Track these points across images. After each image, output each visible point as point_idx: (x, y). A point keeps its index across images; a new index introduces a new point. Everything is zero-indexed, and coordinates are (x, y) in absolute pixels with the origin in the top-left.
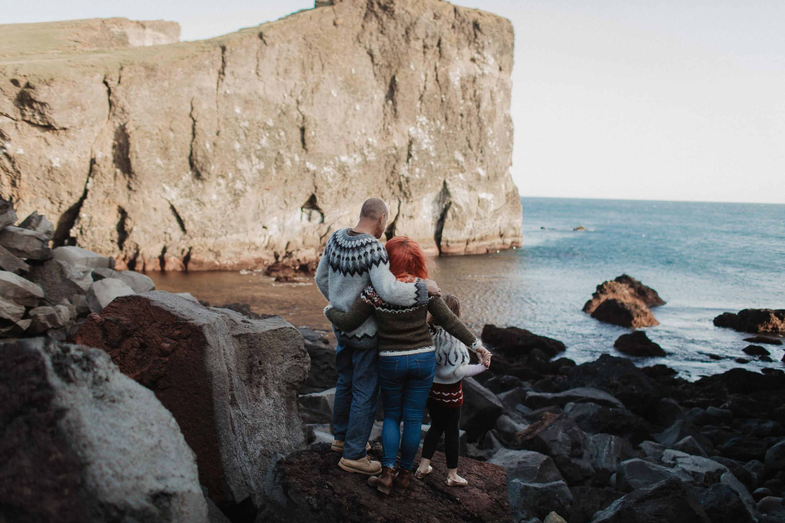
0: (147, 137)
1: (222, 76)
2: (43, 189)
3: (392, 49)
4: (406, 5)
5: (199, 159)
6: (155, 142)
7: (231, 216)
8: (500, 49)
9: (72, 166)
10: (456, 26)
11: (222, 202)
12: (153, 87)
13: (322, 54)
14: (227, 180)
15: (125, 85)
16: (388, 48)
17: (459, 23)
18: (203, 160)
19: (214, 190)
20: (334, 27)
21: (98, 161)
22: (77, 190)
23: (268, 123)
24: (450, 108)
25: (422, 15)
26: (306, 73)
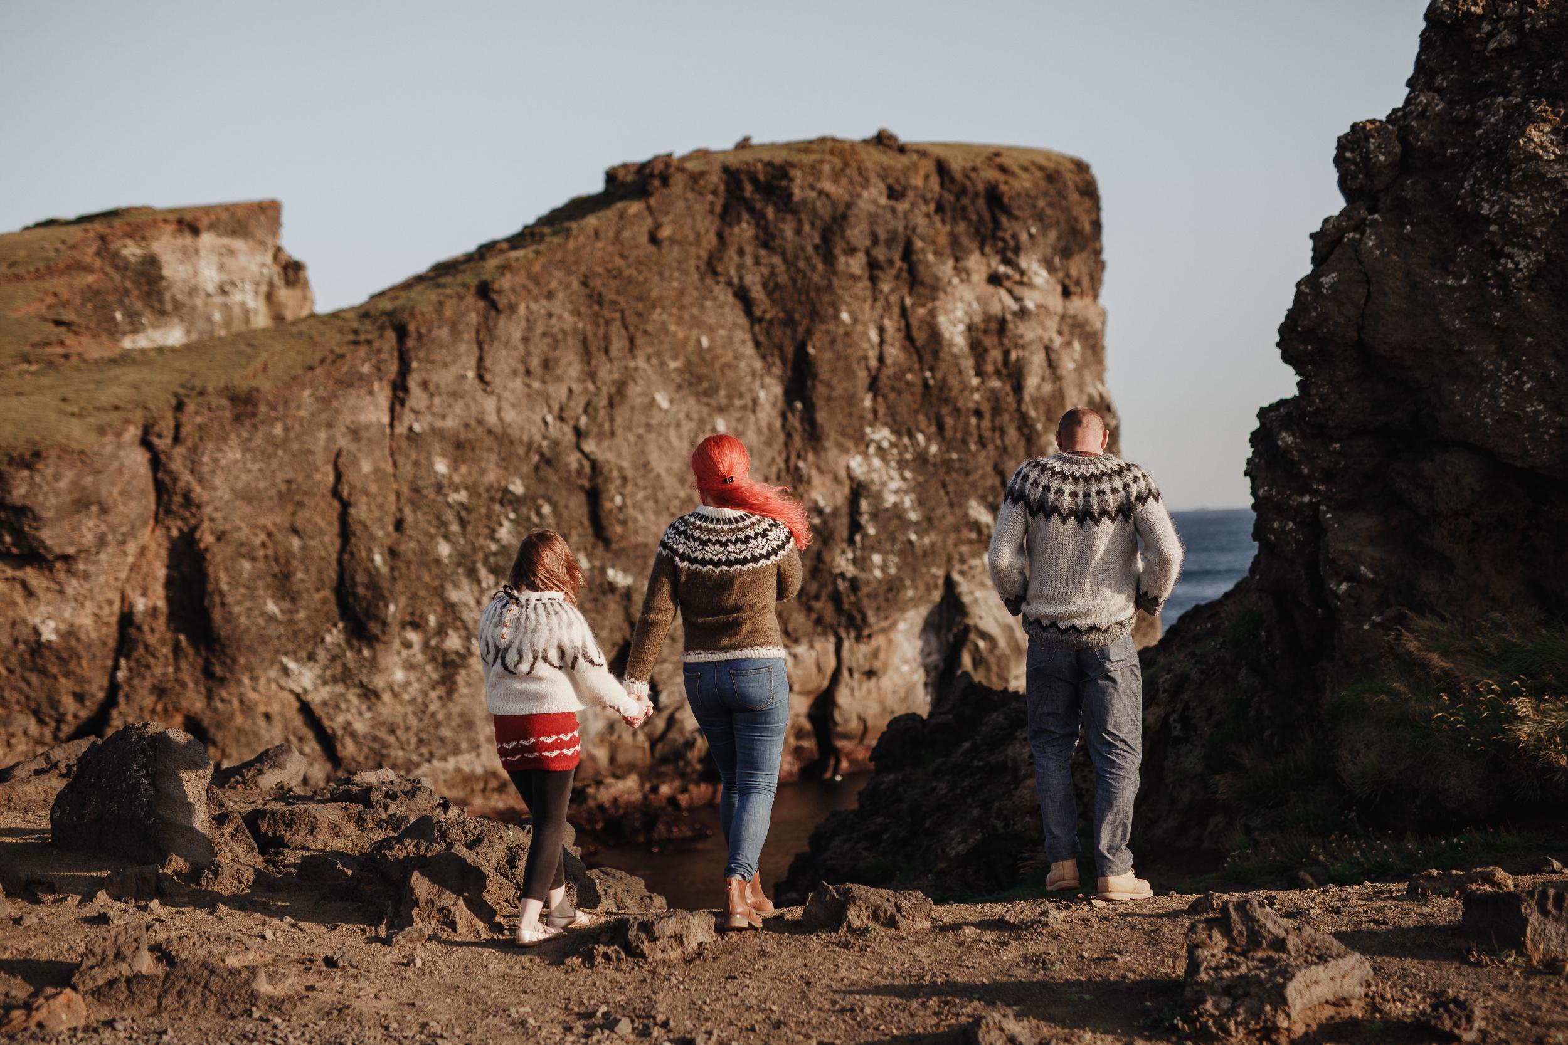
0: (243, 556)
1: (401, 394)
2: (21, 691)
3: (794, 281)
4: (819, 179)
5: (361, 590)
6: (261, 565)
7: (440, 717)
8: (1062, 244)
9: (83, 637)
10: (948, 207)
11: (416, 685)
12: (250, 440)
13: (627, 313)
14: (425, 632)
15: (189, 443)
16: (783, 279)
17: (952, 198)
18: (369, 594)
19: (396, 659)
20: (652, 249)
21: (138, 618)
22: (94, 688)
23: (512, 488)
24: (947, 401)
25: (859, 196)
26: (593, 363)
